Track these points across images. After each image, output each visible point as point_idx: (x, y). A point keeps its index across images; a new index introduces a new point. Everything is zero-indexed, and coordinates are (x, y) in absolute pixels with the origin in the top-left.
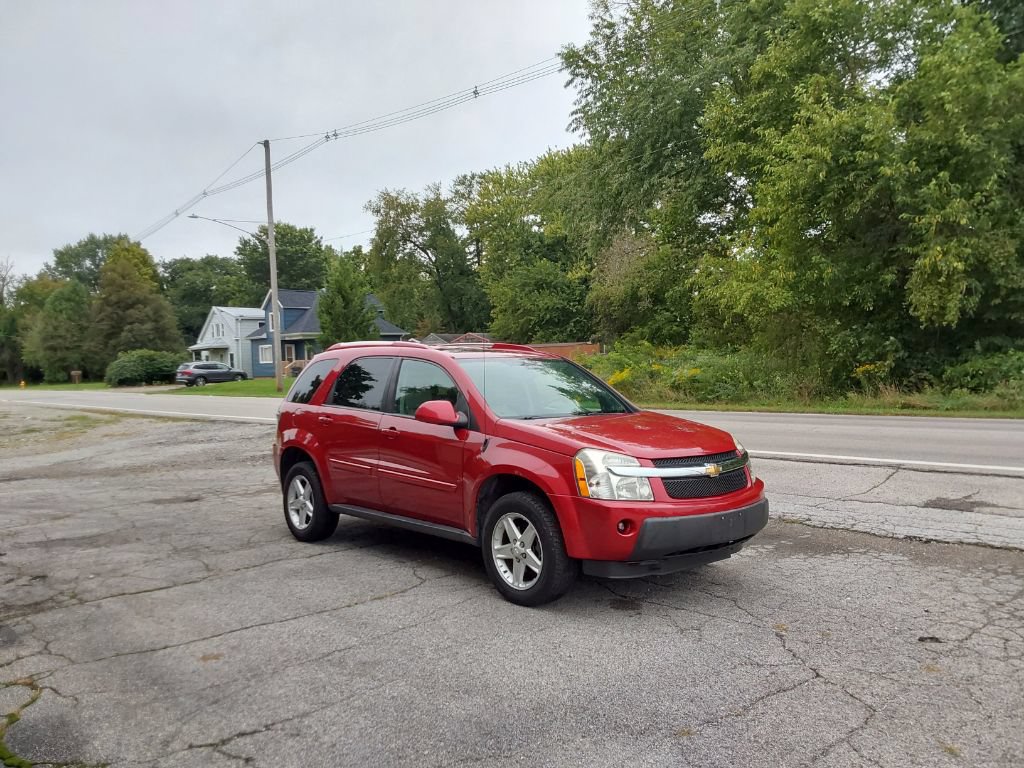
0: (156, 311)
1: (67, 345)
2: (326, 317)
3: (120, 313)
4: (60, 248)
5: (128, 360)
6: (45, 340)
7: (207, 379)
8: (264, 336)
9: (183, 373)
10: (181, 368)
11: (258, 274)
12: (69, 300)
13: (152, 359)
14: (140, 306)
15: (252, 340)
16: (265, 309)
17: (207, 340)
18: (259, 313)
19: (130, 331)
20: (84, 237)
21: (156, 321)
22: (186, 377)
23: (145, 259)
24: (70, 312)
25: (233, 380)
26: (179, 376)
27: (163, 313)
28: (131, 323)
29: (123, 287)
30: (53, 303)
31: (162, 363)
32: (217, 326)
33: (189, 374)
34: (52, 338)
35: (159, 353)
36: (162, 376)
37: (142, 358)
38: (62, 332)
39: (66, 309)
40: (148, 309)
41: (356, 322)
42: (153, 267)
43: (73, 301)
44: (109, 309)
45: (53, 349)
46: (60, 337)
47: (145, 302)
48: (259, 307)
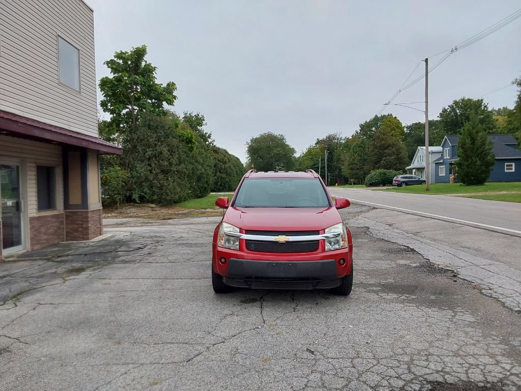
0: (398, 150)
1: (358, 167)
2: (461, 150)
3: (381, 151)
4: (363, 122)
5: (375, 174)
6: (349, 165)
7: (407, 183)
8: (441, 161)
9: (396, 181)
10: (395, 178)
11: (449, 127)
12: (360, 147)
13: (385, 174)
14: (391, 148)
15: (436, 163)
16: (443, 147)
17: (415, 164)
18: (439, 149)
19: (385, 160)
20: (373, 117)
21: (397, 155)
22: (397, 182)
23: (398, 124)
24: (360, 152)
25: (421, 184)
26: (394, 182)
27: (401, 150)
28: (386, 156)
29: (383, 139)
30: (353, 148)
31: (389, 175)
32: (420, 156)
33: (399, 181)
34: (352, 164)
35: (389, 171)
36: (386, 182)
37: (380, 174)
38: (356, 162)
39: (358, 151)
40: (394, 149)
41: (477, 152)
42: (401, 129)
43: (361, 147)
44: (376, 150)
45: (352, 169)
46: (355, 164)
47: (393, 145)
48: (440, 145)
